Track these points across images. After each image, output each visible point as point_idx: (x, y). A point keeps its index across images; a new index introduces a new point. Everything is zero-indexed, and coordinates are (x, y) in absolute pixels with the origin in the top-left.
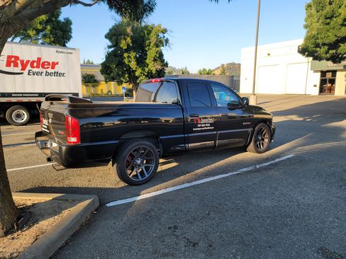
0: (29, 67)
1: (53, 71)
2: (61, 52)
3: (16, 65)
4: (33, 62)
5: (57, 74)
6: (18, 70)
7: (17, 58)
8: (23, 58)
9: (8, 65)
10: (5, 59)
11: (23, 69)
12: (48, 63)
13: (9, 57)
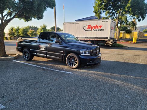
0: (93, 29)
1: (100, 29)
2: (104, 22)
3: (90, 28)
4: (95, 26)
5: (101, 30)
6: (90, 30)
7: (90, 26)
8: (92, 25)
9: (88, 28)
10: (87, 26)
11: (92, 29)
12: (99, 26)
13: (89, 26)
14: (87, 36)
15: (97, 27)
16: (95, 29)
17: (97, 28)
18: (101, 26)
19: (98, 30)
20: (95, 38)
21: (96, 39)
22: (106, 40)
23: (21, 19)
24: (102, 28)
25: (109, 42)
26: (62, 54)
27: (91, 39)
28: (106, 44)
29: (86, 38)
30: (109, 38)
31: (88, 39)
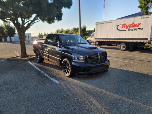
0: (129, 28)
1: (137, 28)
2: (143, 18)
4: (131, 25)
5: (140, 29)
6: (125, 29)
8: (128, 24)
9: (122, 28)
10: (121, 25)
11: (127, 29)
12: (136, 24)
13: (123, 24)
14: (121, 37)
15: (133, 25)
16: (131, 28)
17: (134, 27)
18: (139, 24)
19: (135, 29)
20: (131, 39)
21: (131, 41)
22: (145, 41)
23: (44, 22)
24: (140, 27)
25: (149, 45)
26: (59, 59)
27: (125, 41)
28: (145, 47)
29: (119, 39)
30: (149, 40)
31: (122, 41)
